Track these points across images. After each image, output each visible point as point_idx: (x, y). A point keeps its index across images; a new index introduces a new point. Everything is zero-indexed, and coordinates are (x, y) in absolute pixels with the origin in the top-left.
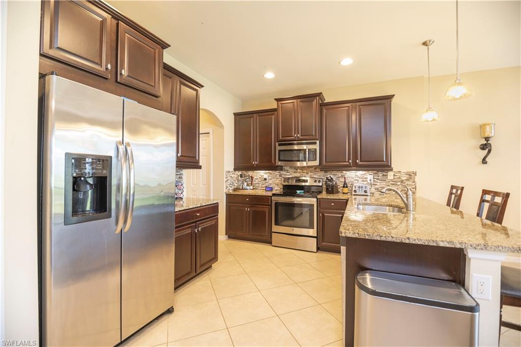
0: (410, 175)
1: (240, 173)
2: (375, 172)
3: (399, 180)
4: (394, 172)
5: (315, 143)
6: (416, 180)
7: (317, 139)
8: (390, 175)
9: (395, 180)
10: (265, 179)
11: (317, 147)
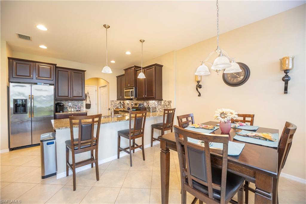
0: (169, 103)
1: (119, 101)
2: (158, 101)
3: (166, 105)
4: (164, 101)
5: (133, 88)
6: (171, 105)
7: (133, 87)
8: (163, 102)
9: (164, 105)
10: (128, 104)
11: (134, 90)
